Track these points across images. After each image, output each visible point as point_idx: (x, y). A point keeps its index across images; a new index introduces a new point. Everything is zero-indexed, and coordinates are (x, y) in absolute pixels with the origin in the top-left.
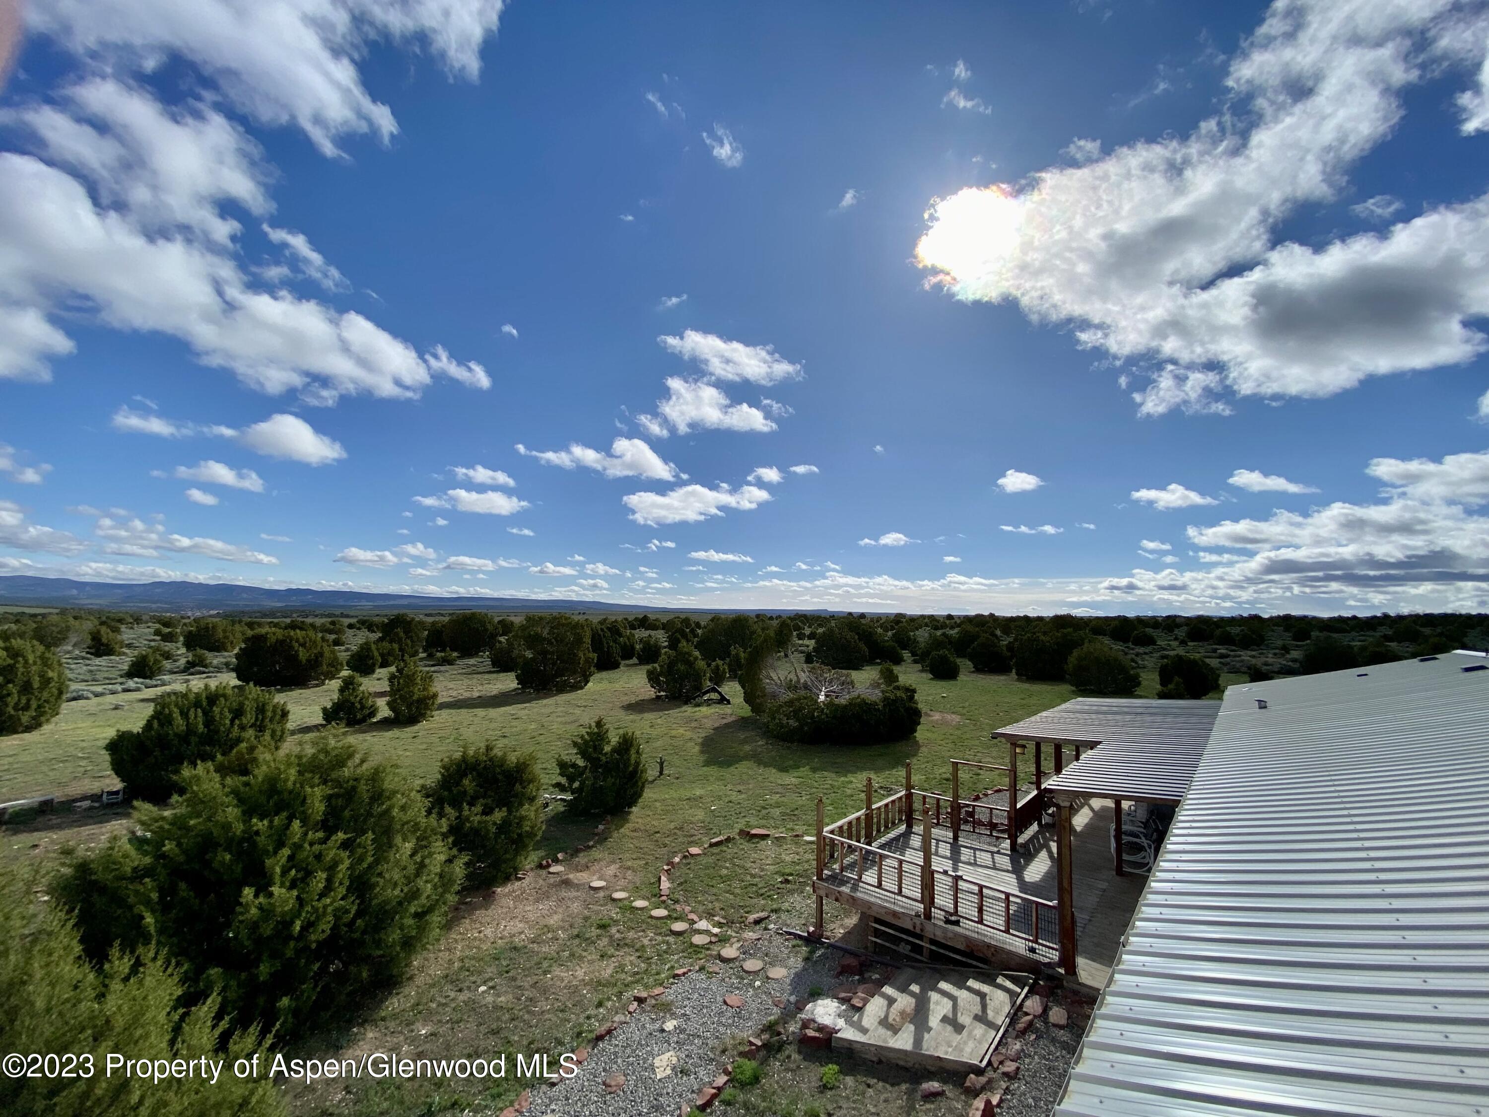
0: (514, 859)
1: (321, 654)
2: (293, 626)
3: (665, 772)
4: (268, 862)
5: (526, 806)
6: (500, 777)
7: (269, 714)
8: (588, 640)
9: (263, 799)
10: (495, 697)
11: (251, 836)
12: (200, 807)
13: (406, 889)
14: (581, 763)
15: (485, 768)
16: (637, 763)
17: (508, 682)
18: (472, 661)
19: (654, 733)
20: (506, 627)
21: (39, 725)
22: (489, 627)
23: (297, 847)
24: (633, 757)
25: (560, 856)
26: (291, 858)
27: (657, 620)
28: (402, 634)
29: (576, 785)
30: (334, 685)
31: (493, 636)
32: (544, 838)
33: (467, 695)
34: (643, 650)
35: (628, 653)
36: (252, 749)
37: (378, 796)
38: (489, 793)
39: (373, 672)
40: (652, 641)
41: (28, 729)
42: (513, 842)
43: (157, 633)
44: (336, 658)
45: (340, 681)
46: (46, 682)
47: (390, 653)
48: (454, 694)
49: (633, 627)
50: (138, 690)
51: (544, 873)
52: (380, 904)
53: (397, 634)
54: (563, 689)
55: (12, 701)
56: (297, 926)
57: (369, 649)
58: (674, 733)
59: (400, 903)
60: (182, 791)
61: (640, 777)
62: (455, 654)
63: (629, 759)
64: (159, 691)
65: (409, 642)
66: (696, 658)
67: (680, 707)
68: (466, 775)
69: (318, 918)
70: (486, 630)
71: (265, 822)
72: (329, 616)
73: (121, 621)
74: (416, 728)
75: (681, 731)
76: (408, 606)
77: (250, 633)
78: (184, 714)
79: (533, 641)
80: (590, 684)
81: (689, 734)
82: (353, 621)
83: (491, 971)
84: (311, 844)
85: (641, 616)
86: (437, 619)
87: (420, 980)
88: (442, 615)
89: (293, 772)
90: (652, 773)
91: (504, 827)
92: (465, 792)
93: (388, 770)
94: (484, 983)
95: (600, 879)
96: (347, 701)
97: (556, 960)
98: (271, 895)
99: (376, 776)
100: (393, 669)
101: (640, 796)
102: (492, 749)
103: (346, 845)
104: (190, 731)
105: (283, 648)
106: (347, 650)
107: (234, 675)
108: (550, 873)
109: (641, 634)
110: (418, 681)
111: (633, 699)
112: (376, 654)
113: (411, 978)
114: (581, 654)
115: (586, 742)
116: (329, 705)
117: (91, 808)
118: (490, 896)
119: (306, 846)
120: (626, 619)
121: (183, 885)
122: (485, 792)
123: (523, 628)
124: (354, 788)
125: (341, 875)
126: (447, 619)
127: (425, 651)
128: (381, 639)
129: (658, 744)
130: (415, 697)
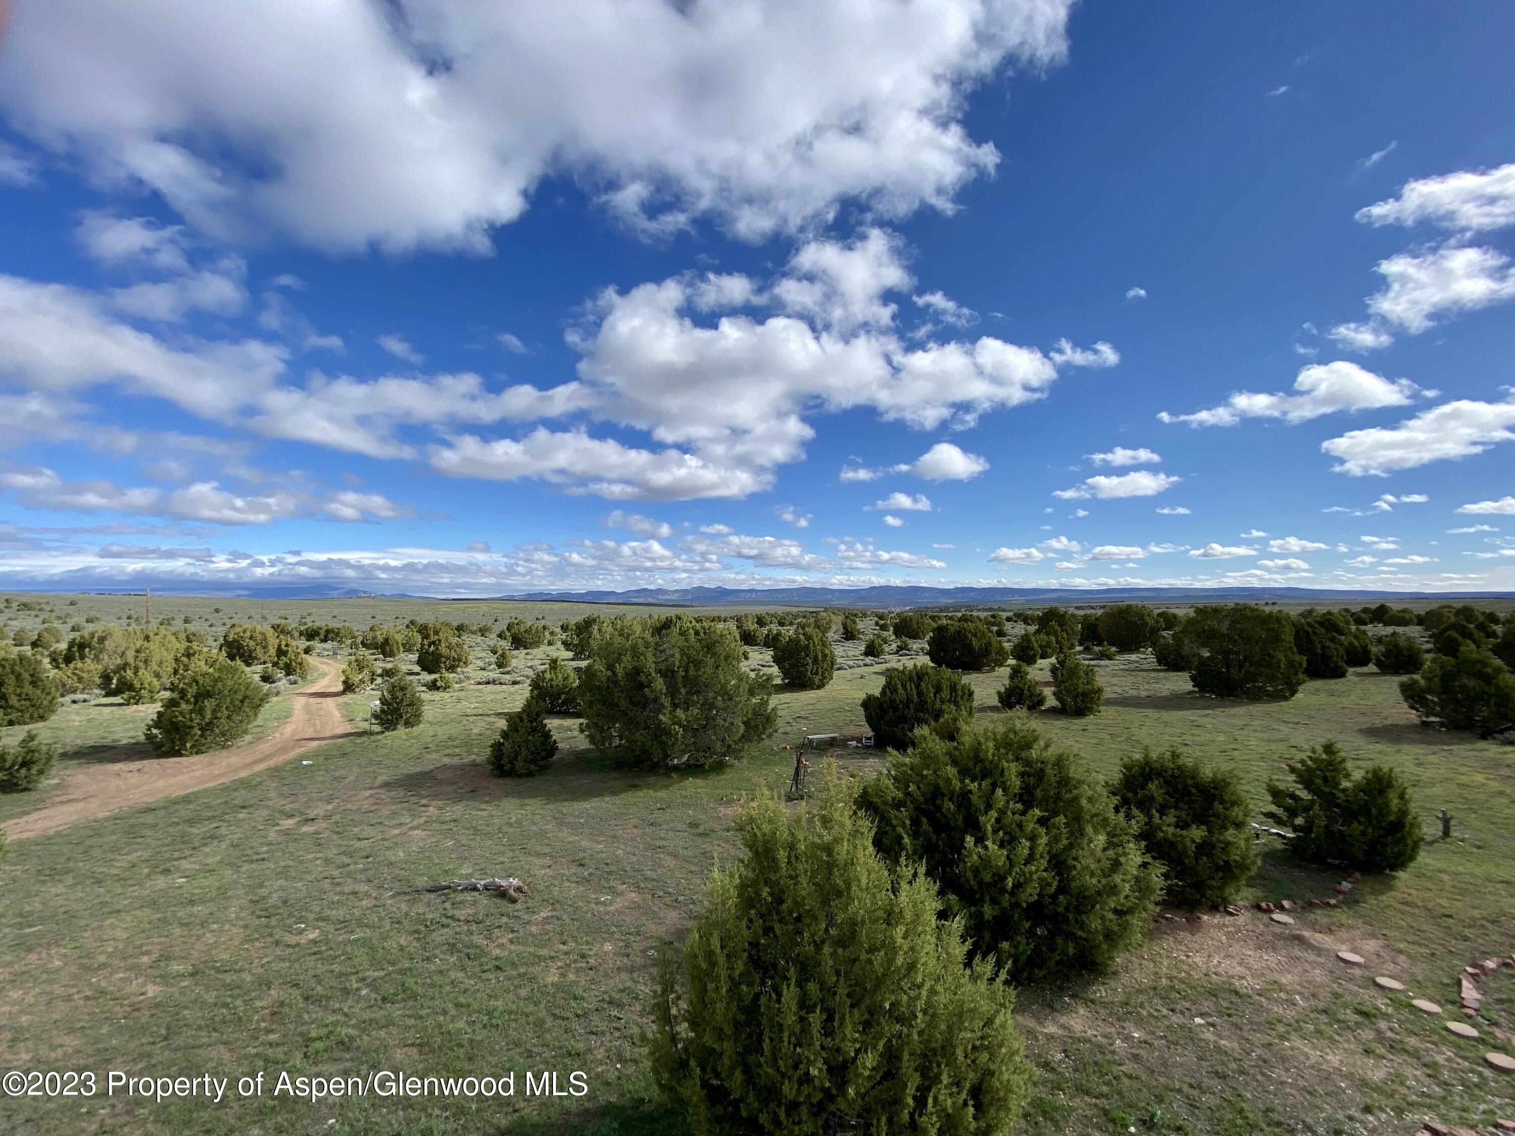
0: (1221, 888)
1: (990, 644)
2: (963, 619)
3: (1455, 833)
4: (982, 819)
5: (1231, 831)
6: (1194, 791)
7: (960, 693)
8: (1288, 637)
9: (971, 764)
10: (1166, 698)
11: (965, 794)
12: (928, 761)
13: (1104, 881)
14: (1304, 794)
15: (1172, 776)
16: (1403, 813)
17: (1181, 682)
18: (1133, 657)
19: (1426, 774)
20: (1169, 620)
21: (823, 685)
22: (1147, 619)
23: (1002, 812)
24: (1395, 803)
25: (1286, 904)
26: (998, 820)
27: (1404, 611)
28: (1057, 627)
29: (1299, 821)
30: (1004, 672)
31: (1155, 631)
32: (1260, 876)
33: (1134, 693)
34: (1388, 654)
35: (1359, 657)
36: (955, 720)
37: (1065, 782)
38: (1181, 805)
39: (1035, 662)
40: (1402, 643)
41: (819, 687)
42: (1218, 868)
43: (877, 624)
44: (1002, 648)
45: (1009, 669)
46: (825, 656)
47: (1048, 645)
48: (1119, 690)
49: (1360, 621)
50: (872, 665)
51: (1265, 917)
52: (1079, 887)
53: (1052, 627)
54: (1256, 696)
55: (809, 668)
56: (1010, 882)
57: (1029, 641)
58: (1464, 779)
59: (1099, 893)
60: (914, 745)
61: (1410, 834)
62: (1113, 649)
63: (1387, 805)
64: (884, 667)
65: (1065, 634)
66: (1498, 670)
67: (1471, 742)
68: (1151, 780)
69: (1026, 882)
70: (1146, 624)
71: (976, 784)
72: (989, 610)
73: (855, 615)
74: (1085, 720)
75: (1480, 778)
76: (1058, 599)
77: (935, 625)
78: (904, 686)
79: (1207, 637)
80: (1299, 695)
81: (1495, 786)
82: (1010, 614)
83: (1207, 1005)
84: (1014, 814)
85: (1374, 606)
86: (1089, 612)
87: (1125, 978)
88: (1093, 608)
89: (991, 744)
90: (1430, 829)
91: (1206, 848)
92: (1152, 798)
93: (1071, 758)
94: (1201, 1015)
95: (1354, 951)
96: (1017, 687)
97: (1296, 1027)
98: (986, 848)
99: (1060, 762)
100: (1053, 660)
101: (1412, 858)
102: (1178, 756)
103: (1042, 822)
104: (909, 700)
105: (960, 637)
106: (1009, 641)
107: (928, 658)
108: (1272, 920)
109: (1374, 630)
110: (1081, 673)
111: (1378, 722)
112: (1035, 645)
113: (1115, 973)
114: (1280, 655)
115: (1309, 769)
116: (1002, 690)
117: (857, 747)
118: (1194, 920)
119: (1009, 813)
120: (1347, 610)
121: (924, 820)
122: (1177, 803)
123: (1191, 622)
124: (1042, 770)
125: (1041, 849)
126: (1100, 612)
127: (1081, 644)
128: (1038, 632)
129: (1437, 790)
130: (1080, 690)
